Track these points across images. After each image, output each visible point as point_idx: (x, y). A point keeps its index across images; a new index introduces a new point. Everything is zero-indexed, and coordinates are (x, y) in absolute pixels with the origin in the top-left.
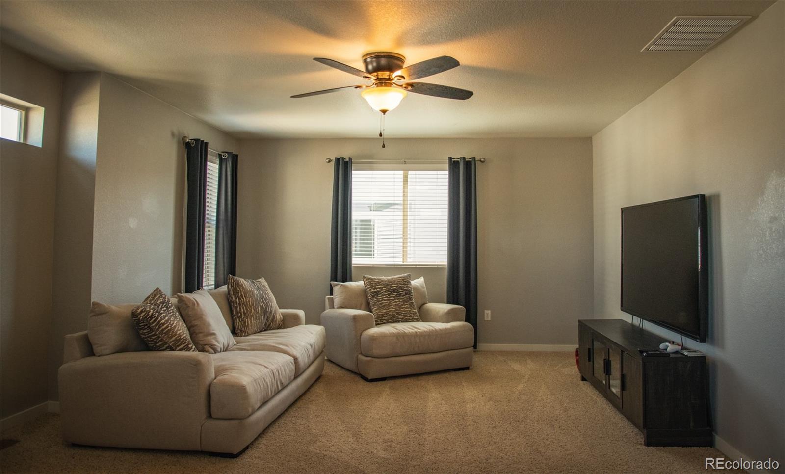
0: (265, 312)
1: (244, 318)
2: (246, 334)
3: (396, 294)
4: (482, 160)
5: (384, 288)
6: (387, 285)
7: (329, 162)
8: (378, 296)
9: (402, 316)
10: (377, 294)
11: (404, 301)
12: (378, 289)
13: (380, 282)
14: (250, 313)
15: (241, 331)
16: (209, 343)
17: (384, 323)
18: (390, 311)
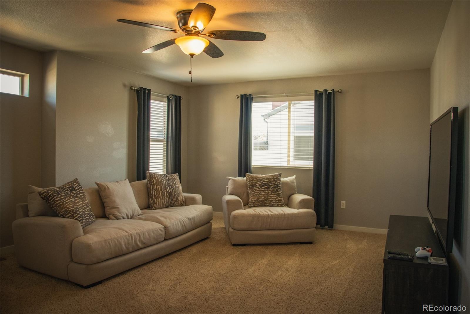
0: (170, 195)
1: (154, 198)
2: (155, 208)
3: (266, 187)
4: (340, 91)
5: (258, 183)
6: (261, 180)
7: (238, 98)
8: (253, 188)
9: (269, 202)
10: (253, 186)
11: (272, 192)
12: (254, 183)
13: (256, 178)
14: (158, 195)
15: (152, 206)
16: (113, 213)
17: (256, 206)
18: (260, 198)
